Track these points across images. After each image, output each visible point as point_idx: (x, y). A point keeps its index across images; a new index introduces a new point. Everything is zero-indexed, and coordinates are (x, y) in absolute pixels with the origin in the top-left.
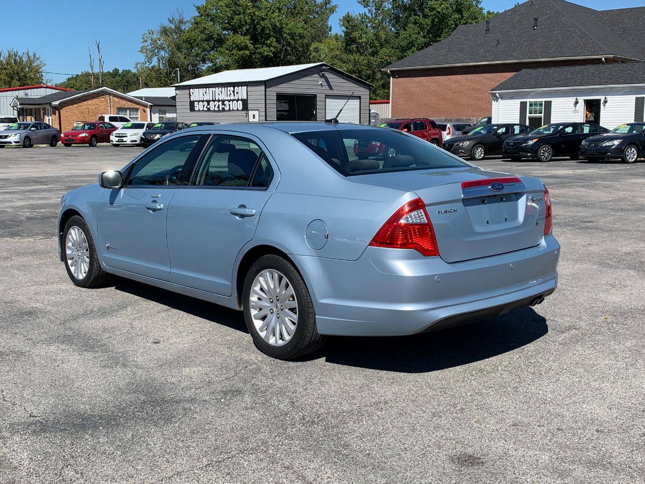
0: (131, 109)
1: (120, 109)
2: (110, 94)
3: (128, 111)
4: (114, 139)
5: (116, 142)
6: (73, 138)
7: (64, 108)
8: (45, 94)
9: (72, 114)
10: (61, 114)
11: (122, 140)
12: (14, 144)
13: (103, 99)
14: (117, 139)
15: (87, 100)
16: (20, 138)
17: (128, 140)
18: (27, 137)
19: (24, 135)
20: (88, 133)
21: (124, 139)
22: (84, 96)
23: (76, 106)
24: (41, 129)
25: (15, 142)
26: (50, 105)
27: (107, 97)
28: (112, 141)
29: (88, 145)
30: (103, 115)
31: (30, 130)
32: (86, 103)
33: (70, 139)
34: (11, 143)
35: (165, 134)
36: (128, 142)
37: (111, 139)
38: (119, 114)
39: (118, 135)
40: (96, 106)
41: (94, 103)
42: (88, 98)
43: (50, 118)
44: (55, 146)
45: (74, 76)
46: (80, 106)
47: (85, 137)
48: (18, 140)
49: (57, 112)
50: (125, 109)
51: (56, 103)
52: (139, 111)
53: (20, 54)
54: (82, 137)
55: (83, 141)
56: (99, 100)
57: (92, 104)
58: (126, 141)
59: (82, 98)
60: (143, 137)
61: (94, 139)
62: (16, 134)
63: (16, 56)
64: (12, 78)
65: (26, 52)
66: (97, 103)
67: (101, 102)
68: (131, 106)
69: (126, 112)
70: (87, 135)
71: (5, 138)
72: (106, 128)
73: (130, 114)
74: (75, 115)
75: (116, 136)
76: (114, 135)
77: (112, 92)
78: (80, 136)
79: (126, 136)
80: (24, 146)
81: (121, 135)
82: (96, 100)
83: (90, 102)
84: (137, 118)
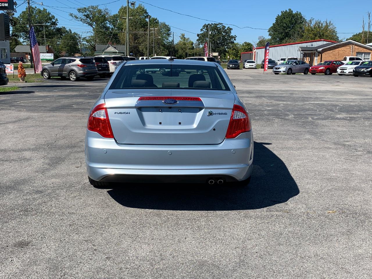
0: (365, 53)
1: (358, 53)
2: (353, 44)
3: (363, 54)
4: (339, 70)
5: (340, 72)
6: (316, 70)
7: (324, 53)
8: (321, 44)
9: (328, 56)
10: (322, 56)
11: (344, 71)
12: (282, 72)
13: (348, 47)
14: (340, 71)
15: (338, 48)
16: (286, 69)
17: (347, 72)
18: (290, 69)
19: (288, 68)
20: (325, 67)
21: (345, 71)
22: (337, 45)
23: (331, 51)
24: (299, 64)
25: (283, 71)
26: (317, 51)
27: (351, 46)
28: (338, 72)
29: (324, 74)
30: (346, 57)
31: (293, 65)
32: (338, 49)
33: (314, 70)
34: (281, 72)
35: (368, 69)
36: (347, 73)
37: (337, 71)
38: (357, 56)
39: (341, 68)
40: (343, 51)
41: (343, 49)
42: (339, 47)
43: (317, 58)
44: (307, 74)
45: (358, 34)
46: (334, 51)
47: (323, 69)
48: (285, 70)
49: (320, 55)
50: (362, 53)
51: (320, 50)
52: (370, 54)
53: (322, 22)
54: (321, 69)
55: (321, 71)
56: (346, 47)
57: (341, 50)
58: (346, 72)
59: (336, 47)
60: (355, 70)
61: (328, 70)
62: (284, 67)
63: (319, 23)
64: (316, 36)
65: (325, 21)
66: (344, 49)
67: (347, 49)
68: (366, 51)
69: (362, 55)
70: (324, 68)
71: (278, 69)
72: (337, 64)
73: (364, 56)
74: (331, 57)
75: (340, 69)
76: (339, 68)
77: (354, 43)
78: (320, 68)
79: (346, 69)
80: (288, 74)
81: (343, 69)
82: (344, 48)
83: (340, 49)
84: (369, 58)
